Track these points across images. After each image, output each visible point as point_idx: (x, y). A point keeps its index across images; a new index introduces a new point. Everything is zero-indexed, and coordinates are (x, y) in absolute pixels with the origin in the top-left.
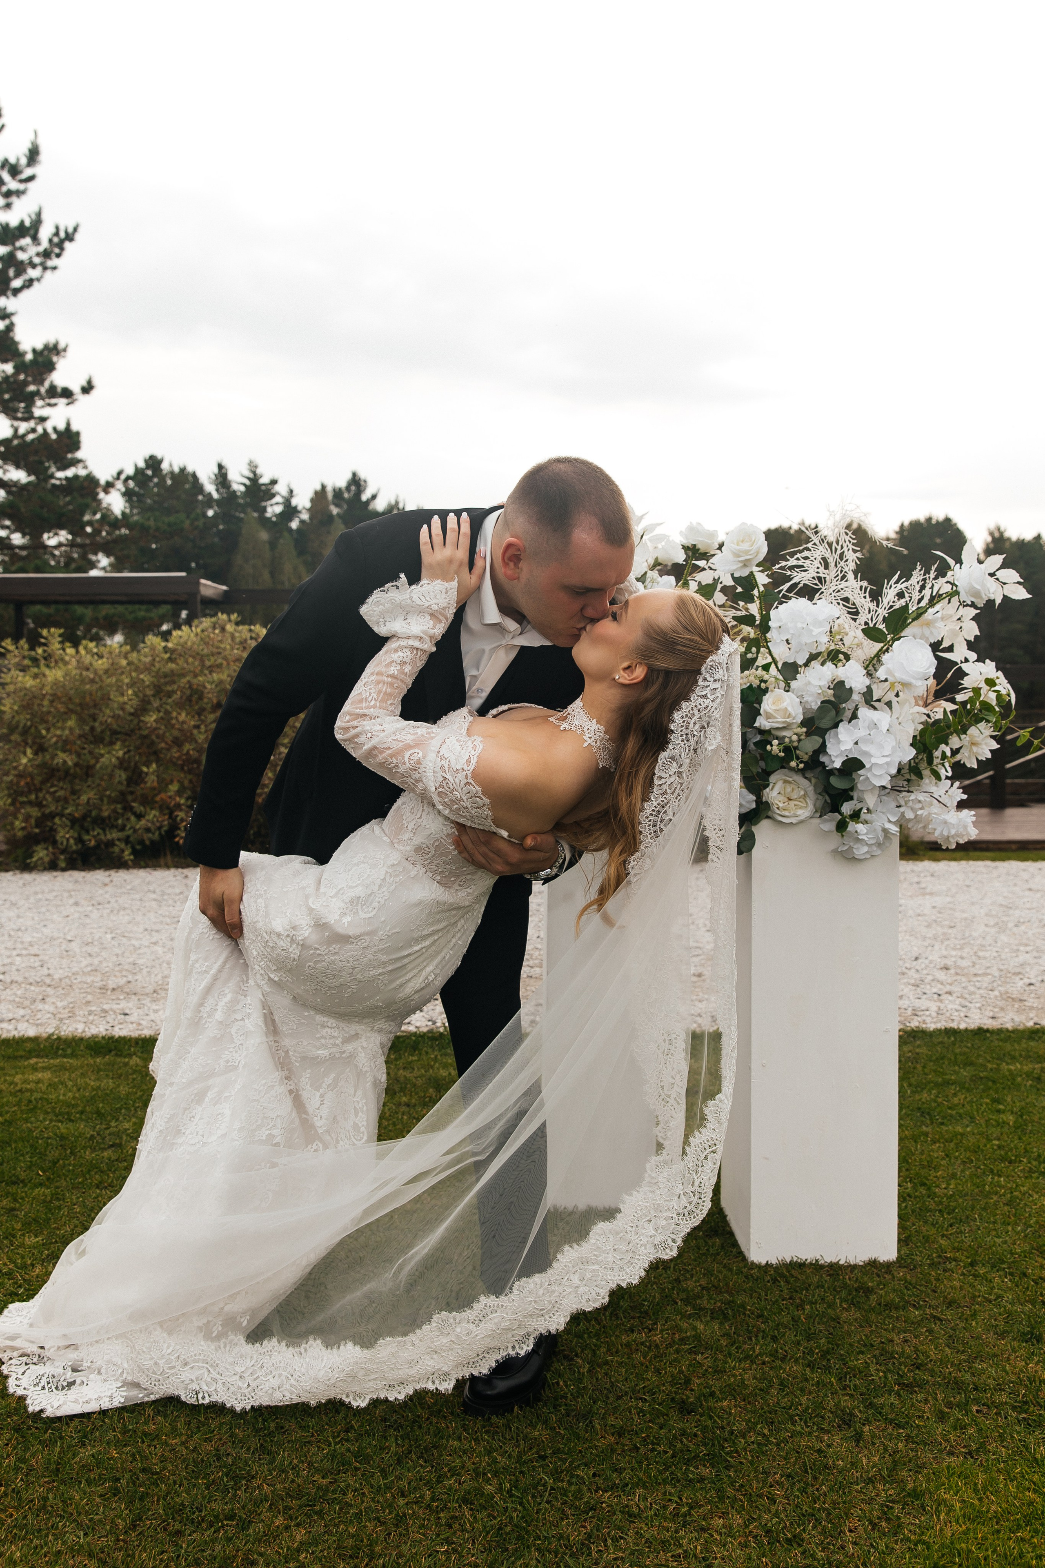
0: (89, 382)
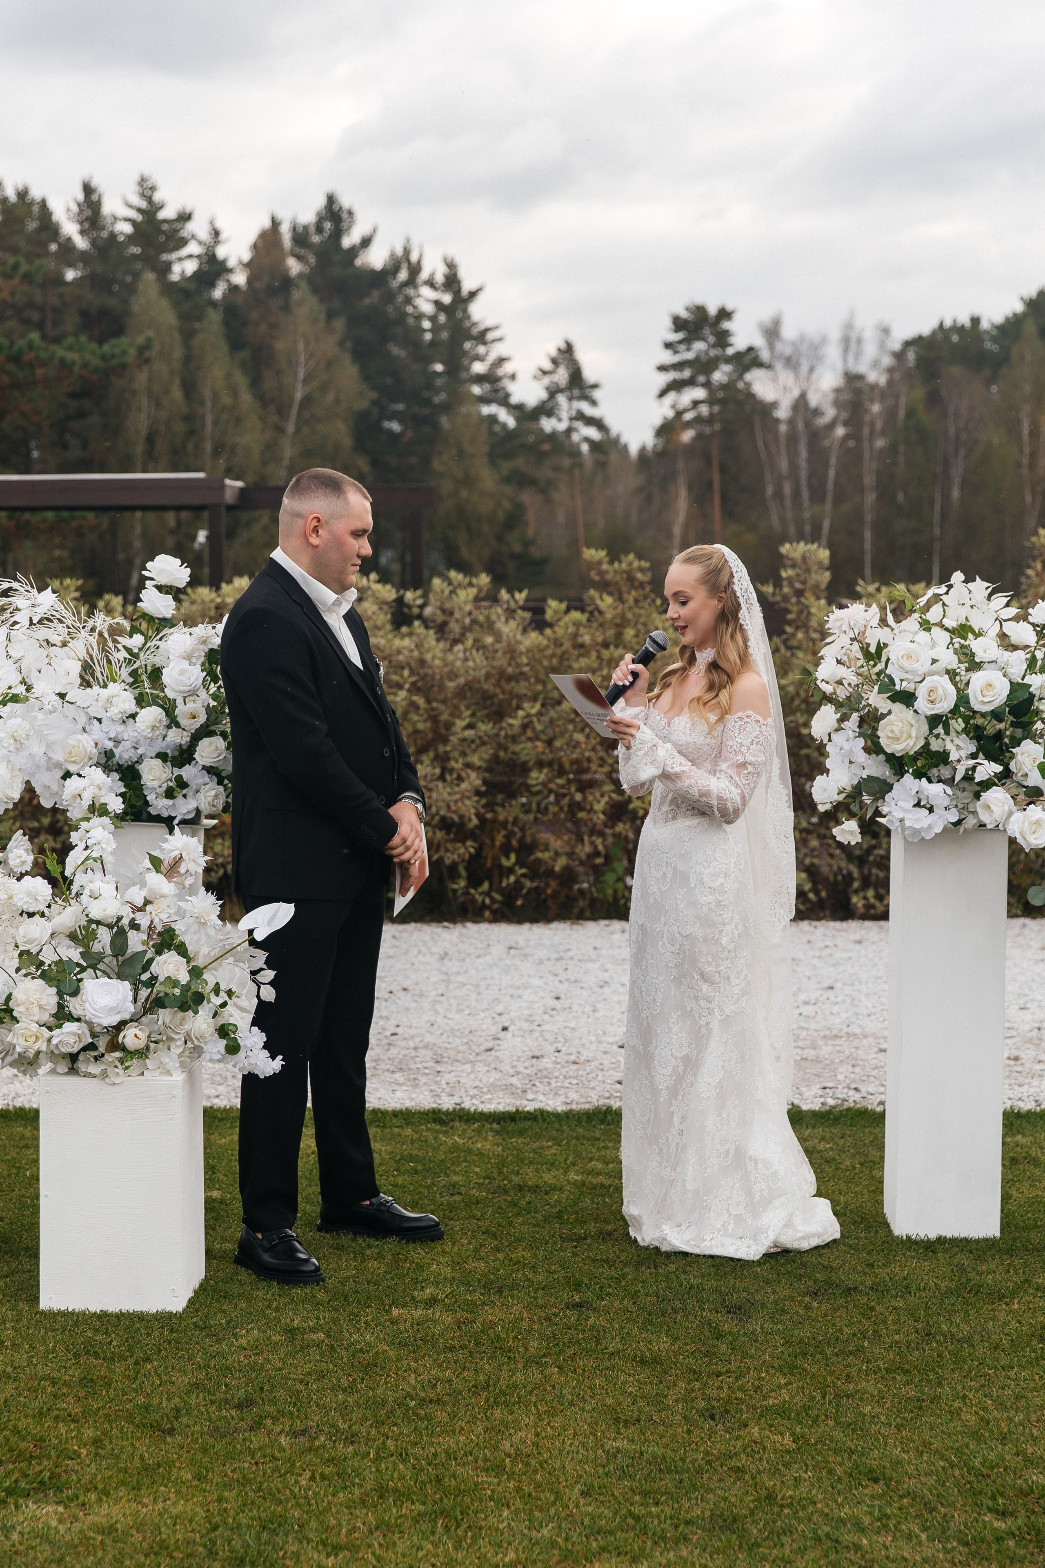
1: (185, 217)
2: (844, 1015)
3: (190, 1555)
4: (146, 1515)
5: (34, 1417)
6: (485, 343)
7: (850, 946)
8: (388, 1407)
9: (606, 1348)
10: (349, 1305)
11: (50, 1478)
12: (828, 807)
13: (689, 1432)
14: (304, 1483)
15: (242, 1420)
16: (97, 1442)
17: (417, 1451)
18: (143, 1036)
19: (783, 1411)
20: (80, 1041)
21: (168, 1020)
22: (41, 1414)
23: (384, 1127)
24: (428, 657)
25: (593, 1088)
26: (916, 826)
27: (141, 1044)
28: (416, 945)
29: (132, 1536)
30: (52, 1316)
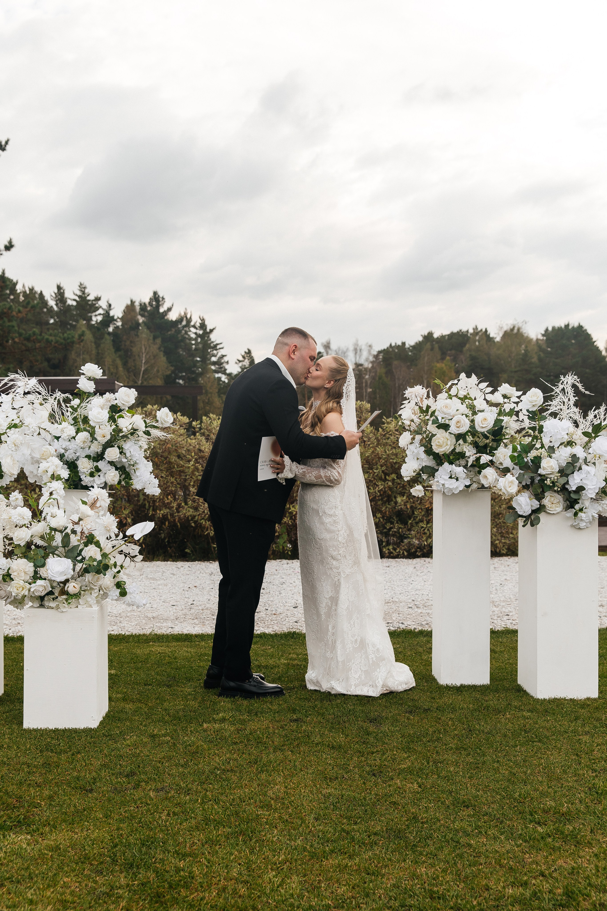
0: (10, 242)
1: (98, 299)
2: (390, 594)
3: (102, 863)
4: (77, 839)
5: (17, 784)
6: (216, 350)
7: (386, 568)
8: (206, 774)
9: (313, 741)
10: (181, 722)
11: (24, 819)
12: (409, 478)
13: (364, 783)
14: (164, 818)
15: (129, 783)
16: (51, 798)
17: (223, 798)
18: (78, 587)
19: (410, 771)
20: (45, 589)
21: (90, 579)
22: (21, 783)
23: (191, 642)
24: (203, 448)
25: (284, 625)
26: (451, 487)
27: (76, 591)
28: (199, 570)
29: (69, 852)
30: (30, 731)
